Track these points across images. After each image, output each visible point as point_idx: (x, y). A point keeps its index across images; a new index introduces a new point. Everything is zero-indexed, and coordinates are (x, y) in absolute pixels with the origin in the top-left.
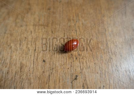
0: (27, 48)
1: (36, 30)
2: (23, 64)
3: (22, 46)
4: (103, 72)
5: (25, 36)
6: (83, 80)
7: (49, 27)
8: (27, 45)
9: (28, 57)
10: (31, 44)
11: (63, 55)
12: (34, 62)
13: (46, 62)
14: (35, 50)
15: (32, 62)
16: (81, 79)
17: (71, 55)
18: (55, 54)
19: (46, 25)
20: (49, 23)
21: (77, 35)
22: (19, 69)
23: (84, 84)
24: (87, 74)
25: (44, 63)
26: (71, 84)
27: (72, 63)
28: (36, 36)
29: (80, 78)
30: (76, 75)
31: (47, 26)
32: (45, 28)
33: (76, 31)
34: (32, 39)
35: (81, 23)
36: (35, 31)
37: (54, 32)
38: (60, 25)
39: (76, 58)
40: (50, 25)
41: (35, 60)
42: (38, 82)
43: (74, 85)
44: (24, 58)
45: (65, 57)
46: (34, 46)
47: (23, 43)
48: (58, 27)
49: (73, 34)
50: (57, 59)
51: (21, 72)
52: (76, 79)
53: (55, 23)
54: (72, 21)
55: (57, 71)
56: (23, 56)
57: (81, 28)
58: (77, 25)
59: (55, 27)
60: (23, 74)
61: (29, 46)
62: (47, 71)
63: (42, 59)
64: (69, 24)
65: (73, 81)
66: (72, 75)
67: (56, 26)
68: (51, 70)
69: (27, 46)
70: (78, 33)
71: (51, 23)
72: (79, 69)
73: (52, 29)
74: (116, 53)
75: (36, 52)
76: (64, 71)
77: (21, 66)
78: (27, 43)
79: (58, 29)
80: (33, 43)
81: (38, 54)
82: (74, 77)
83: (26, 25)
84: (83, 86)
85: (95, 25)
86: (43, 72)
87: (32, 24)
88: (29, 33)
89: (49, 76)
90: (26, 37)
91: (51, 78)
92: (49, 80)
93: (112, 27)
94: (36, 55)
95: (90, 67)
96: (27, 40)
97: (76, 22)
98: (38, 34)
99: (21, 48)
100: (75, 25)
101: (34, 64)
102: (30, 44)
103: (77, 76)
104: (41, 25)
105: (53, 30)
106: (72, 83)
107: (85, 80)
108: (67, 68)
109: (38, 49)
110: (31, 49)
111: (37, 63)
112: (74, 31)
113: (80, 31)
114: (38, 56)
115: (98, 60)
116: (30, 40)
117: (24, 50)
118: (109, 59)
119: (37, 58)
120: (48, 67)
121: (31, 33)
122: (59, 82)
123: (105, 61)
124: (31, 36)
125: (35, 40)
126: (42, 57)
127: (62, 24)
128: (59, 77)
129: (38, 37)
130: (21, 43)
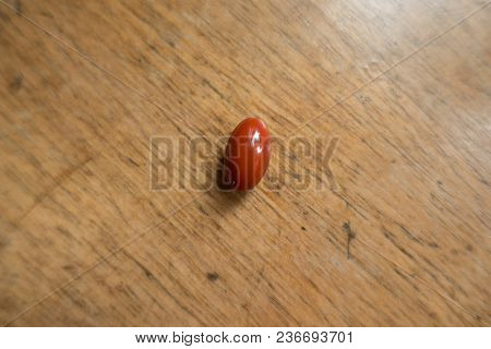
0: (116, 293)
1: (72, 208)
3: (89, 303)
4: (407, 143)
5: (58, 262)
6: (374, 221)
7: (99, 154)
8: (103, 283)
9: (151, 314)
10: (115, 269)
11: (248, 204)
12: (185, 308)
13: (219, 270)
14: (148, 274)
15: (181, 313)
16: (365, 221)
18: (222, 223)
19: (82, 157)
20: (84, 141)
21: (222, 97)
23: (383, 228)
24: (367, 193)
25: (218, 282)
26: (350, 261)
27: (297, 204)
28: (96, 230)
29: (361, 222)
30: (342, 224)
31: (89, 159)
32: (89, 173)
33: (205, 82)
34: (94, 249)
35: (190, 35)
36: (68, 215)
37: (138, 159)
38: (128, 113)
40: (94, 144)
41: (185, 301)
43: (361, 257)
45: (260, 205)
46: (128, 265)
47: (82, 287)
48: (126, 126)
49: (206, 104)
50: (243, 232)
52: (351, 236)
53: (102, 121)
54: (153, 57)
55: (281, 267)
57: (212, 58)
58: (186, 57)
59: (119, 138)
61: (114, 280)
62: (251, 294)
63: (198, 277)
64: (153, 77)
65: (351, 248)
66: (331, 236)
67: (119, 127)
68: (258, 281)
69: (109, 287)
70: (218, 85)
71: (87, 134)
72: (333, 202)
73: (120, 155)
74: (395, 47)
75: (156, 275)
76: (298, 249)
78: (96, 276)
79: (139, 135)
80: (114, 261)
81: (170, 277)
82: (342, 236)
83: (15, 225)
84: (387, 236)
86: (244, 307)
88: (60, 241)
89: (273, 299)
90: (66, 263)
91: (280, 300)
92: (283, 308)
94: (169, 285)
95: (358, 166)
96: (80, 271)
97: (172, 45)
98: (94, 218)
99: (97, 311)
100: (178, 61)
101: (196, 312)
103: (346, 226)
104: (67, 173)
105: (126, 153)
106: (350, 256)
107: (378, 214)
108: (299, 229)
109: (153, 259)
110: (130, 283)
111: (200, 304)
112: (200, 90)
113: (220, 72)
114: (178, 282)
115: (363, 121)
116: (91, 260)
117: (114, 308)
118: (393, 86)
119: (182, 287)
120: (243, 281)
121: (67, 234)
122: (314, 286)
123: (385, 107)
124: (80, 243)
125: (109, 242)
126: (193, 269)
127: (133, 103)
128: (304, 276)
129: (105, 224)
130: (78, 297)
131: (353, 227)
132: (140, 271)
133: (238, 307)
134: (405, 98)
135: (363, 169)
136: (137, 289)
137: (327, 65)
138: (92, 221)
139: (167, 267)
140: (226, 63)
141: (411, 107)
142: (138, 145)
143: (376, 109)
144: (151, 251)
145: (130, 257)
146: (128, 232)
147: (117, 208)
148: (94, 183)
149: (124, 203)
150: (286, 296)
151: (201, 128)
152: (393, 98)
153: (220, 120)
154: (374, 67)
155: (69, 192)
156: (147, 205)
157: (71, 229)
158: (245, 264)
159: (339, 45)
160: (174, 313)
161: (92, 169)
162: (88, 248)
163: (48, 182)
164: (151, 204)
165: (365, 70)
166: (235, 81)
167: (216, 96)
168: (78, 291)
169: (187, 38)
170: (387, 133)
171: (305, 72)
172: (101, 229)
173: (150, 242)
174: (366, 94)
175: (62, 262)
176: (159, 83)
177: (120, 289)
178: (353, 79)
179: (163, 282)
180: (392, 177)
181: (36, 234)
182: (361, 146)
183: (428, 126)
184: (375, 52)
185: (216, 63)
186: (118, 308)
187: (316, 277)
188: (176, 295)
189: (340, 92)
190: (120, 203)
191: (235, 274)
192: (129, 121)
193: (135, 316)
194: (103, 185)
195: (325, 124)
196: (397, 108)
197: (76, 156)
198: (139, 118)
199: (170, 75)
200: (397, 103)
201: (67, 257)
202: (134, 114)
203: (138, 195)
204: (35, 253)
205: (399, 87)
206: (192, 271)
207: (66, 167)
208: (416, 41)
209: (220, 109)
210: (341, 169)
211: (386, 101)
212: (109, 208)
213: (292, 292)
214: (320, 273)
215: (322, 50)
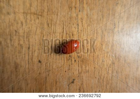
0: (20, 45)
1: (28, 21)
2: (17, 63)
3: (13, 42)
4: (102, 77)
5: (15, 28)
6: (80, 84)
7: (44, 16)
8: (19, 41)
9: (22, 56)
10: (24, 41)
11: (61, 56)
12: (29, 62)
13: (42, 62)
14: (29, 48)
15: (27, 62)
16: (78, 82)
17: (70, 56)
19: (40, 14)
20: (44, 11)
21: (78, 31)
22: (14, 69)
23: (80, 87)
24: (84, 78)
25: (40, 64)
26: (67, 87)
27: (70, 66)
29: (77, 82)
30: (73, 78)
31: (41, 16)
32: (38, 18)
33: (78, 25)
34: (24, 33)
36: (26, 21)
37: (50, 26)
38: (57, 15)
39: (75, 61)
40: (45, 14)
41: (30, 61)
42: (35, 83)
43: (70, 88)
44: (18, 57)
45: (62, 58)
46: (27, 43)
47: (14, 37)
48: (54, 17)
49: (74, 29)
50: (54, 60)
51: (16, 72)
52: (73, 82)
53: (51, 11)
54: (74, 9)
55: (54, 74)
56: (16, 55)
58: (80, 16)
59: (51, 18)
60: (19, 75)
61: (22, 42)
62: (43, 73)
63: (37, 59)
64: (69, 13)
65: (70, 84)
66: (69, 78)
67: (53, 16)
68: (47, 72)
69: (19, 43)
70: (80, 28)
71: (46, 10)
72: (76, 73)
73: (47, 21)
75: (30, 50)
76: (61, 74)
77: (15, 65)
78: (19, 38)
79: (55, 21)
80: (25, 39)
81: (32, 53)
82: (71, 80)
83: (15, 13)
84: (79, 90)
85: (103, 17)
87: (22, 11)
88: (20, 25)
89: (46, 78)
92: (46, 81)
93: (124, 22)
94: (30, 54)
95: (88, 71)
96: (17, 34)
97: (79, 11)
98: (30, 27)
99: (13, 45)
100: (77, 15)
101: (30, 65)
102: (23, 40)
103: (74, 80)
104: (34, 14)
105: (49, 22)
106: (68, 86)
107: (82, 84)
108: (65, 71)
109: (32, 47)
110: (24, 46)
111: (32, 64)
112: (75, 25)
113: (83, 26)
114: (33, 56)
115: (99, 64)
116: (22, 34)
117: (16, 47)
118: (111, 64)
119: (32, 57)
120: (44, 69)
121: (22, 25)
122: (56, 84)
123: (106, 66)
124: (23, 29)
125: (28, 35)
126: (38, 56)
127: (60, 14)
128: (56, 80)
129: (31, 31)
130: (12, 38)
132: (28, 46)
133: (38, 72)
134: (111, 69)
135: (89, 73)
136: (24, 49)
137: (104, 47)
138: (29, 28)
139: (34, 51)
140: (85, 26)
141: (110, 72)
142: (53, 23)
143: (103, 65)
144: (34, 45)
145: (29, 42)
146: (34, 37)
147: (36, 30)
148: (37, 21)
149: (39, 31)
150: (49, 80)
151: (68, 32)
152: (109, 66)
153: (73, 35)
154: (112, 57)
155: (31, 18)
156: (42, 36)
157: (24, 25)
158: (48, 66)
159: (110, 46)
160: (26, 60)
161: (40, 18)
162: (23, 32)
163: (29, 11)
164: (43, 36)
165: (110, 56)
166: (83, 31)
167: (77, 29)
168: (13, 37)
169: (84, 13)
170: (100, 72)
171: (98, 44)
172: (29, 31)
173: (35, 43)
174: (105, 60)
175: (16, 29)
176: (69, 16)
177: (21, 45)
178: (106, 55)
179: (30, 53)
180: (92, 80)
181: (17, 19)
182: (93, 69)
183: (109, 79)
184: (116, 54)
185: (84, 23)
186: (17, 49)
187: (58, 82)
188: (30, 58)
189: (100, 54)
190: (38, 30)
191: (44, 65)
192: (56, 17)
193: (18, 53)
194: (38, 23)
195: (91, 57)
196: (107, 69)
197: (39, 12)
198: (58, 18)
199: (73, 16)
200: (109, 68)
201: (18, 29)
202: (58, 16)
203: (43, 32)
204: (13, 22)
205: (112, 65)
206: (37, 57)
207: (35, 12)
208: (125, 61)
209: (75, 33)
210: (85, 68)
211: (107, 65)
212: (35, 29)
213: (51, 80)
214: (60, 82)
215: (106, 43)
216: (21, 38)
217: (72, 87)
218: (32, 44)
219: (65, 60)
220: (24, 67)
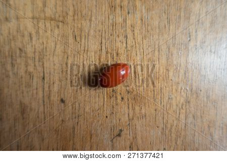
0: (28, 74)
1: (41, 32)
2: (24, 104)
3: (16, 68)
4: (169, 126)
6: (131, 138)
7: (67, 23)
8: (27, 67)
9: (31, 92)
10: (35, 66)
11: (98, 91)
12: (44, 102)
13: (67, 102)
14: (44, 78)
15: (41, 102)
16: (128, 136)
17: (113, 90)
18: (83, 88)
19: (61, 19)
20: (67, 14)
21: (127, 47)
22: (20, 114)
23: (132, 144)
24: (138, 128)
25: (63, 104)
26: (110, 142)
27: (113, 107)
28: (41, 47)
29: (127, 134)
30: (120, 128)
31: (63, 22)
32: (58, 27)
33: (126, 37)
34: (35, 52)
35: (138, 15)
36: (37, 32)
37: (78, 39)
38: (90, 20)
39: (122, 98)
40: (70, 19)
41: (46, 100)
42: (55, 136)
43: (115, 145)
44: (25, 93)
45: (101, 95)
46: (40, 69)
47: (19, 60)
48: (85, 24)
49: (119, 44)
50: (87, 98)
51: (23, 118)
52: (119, 135)
54: (118, 10)
55: (87, 121)
56: (23, 90)
57: (137, 31)
58: (129, 22)
59: (79, 26)
60: (28, 123)
61: (31, 69)
62: (69, 119)
63: (58, 96)
64: (111, 17)
65: (115, 139)
66: (112, 128)
67: (83, 22)
68: (75, 118)
69: (27, 70)
70: (129, 42)
71: (71, 13)
72: (125, 119)
73: (74, 31)
74: (199, 92)
75: (45, 82)
76: (98, 121)
77: (22, 106)
78: (26, 62)
79: (87, 31)
80: (37, 63)
81: (49, 87)
82: (116, 132)
83: (18, 18)
84: (130, 147)
85: (169, 23)
86: (62, 121)
87: (30, 15)
88: (27, 38)
89: (74, 128)
91: (76, 130)
92: (74, 134)
93: (205, 30)
94: (46, 89)
95: (145, 116)
96: (23, 54)
97: (129, 13)
98: (45, 43)
99: (16, 73)
100: (125, 21)
101: (46, 106)
102: (33, 65)
103: (121, 131)
104: (51, 19)
105: (76, 32)
106: (112, 141)
107: (135, 138)
108: (105, 116)
109: (50, 76)
110: (35, 75)
111: (50, 105)
112: (121, 38)
113: (134, 39)
114: (50, 91)
115: (162, 103)
116: (30, 55)
117: (22, 78)
118: (185, 103)
119: (50, 94)
120: (71, 113)
121: (31, 39)
122: (91, 138)
123: (175, 107)
124: (32, 46)
125: (41, 56)
126: (59, 92)
127: (96, 19)
128: (91, 131)
129: (46, 48)
130: (14, 62)
131: (123, 133)
132: (42, 75)
133: (61, 119)
134: (184, 111)
135: (146, 119)
136: (35, 80)
137: (171, 74)
138: (43, 43)
139: (52, 83)
140: (139, 38)
141: (182, 117)
142: (83, 34)
143: (171, 104)
144: (52, 72)
145: (43, 67)
146: (51, 59)
147: (56, 47)
148: (56, 31)
149: (59, 49)
150: (79, 131)
151: (109, 50)
152: (180, 107)
153: (117, 54)
154: (185, 91)
155: (45, 26)
156: (66, 57)
157: (34, 39)
158: (77, 108)
159: (182, 72)
160: (39, 99)
161: (60, 26)
162: (33, 50)
163: (42, 15)
164: (67, 58)
165: (181, 89)
166: (136, 47)
167: (125, 45)
168: (16, 60)
169: (136, 15)
170: (166, 116)
171: (161, 69)
172: (43, 49)
173: (54, 69)
174: (173, 96)
175: (20, 45)
176: (111, 21)
177: (30, 74)
178: (174, 87)
179: (45, 86)
180: (152, 131)
181: (22, 28)
182: (153, 112)
183: (181, 128)
184: (191, 86)
185: (136, 34)
186: (23, 79)
187: (95, 135)
188: (45, 94)
189: (166, 87)
190: (58, 46)
191: (71, 107)
192: (88, 23)
193: (26, 87)
194: (58, 35)
195: (149, 92)
196: (178, 112)
197: (59, 16)
198: (92, 25)
199: (117, 22)
200: (180, 110)
201: (24, 47)
202: (92, 22)
203: (66, 51)
204: (15, 33)
205: (186, 105)
206: (58, 92)
207: (53, 17)
208: (208, 97)
209: (121, 51)
210: (139, 111)
211: (177, 105)
212: (53, 44)
213: (82, 132)
214: (97, 136)
215: (175, 67)
216: (30, 62)
217: (118, 143)
218: (48, 72)
219: (105, 97)
220: (36, 111)
